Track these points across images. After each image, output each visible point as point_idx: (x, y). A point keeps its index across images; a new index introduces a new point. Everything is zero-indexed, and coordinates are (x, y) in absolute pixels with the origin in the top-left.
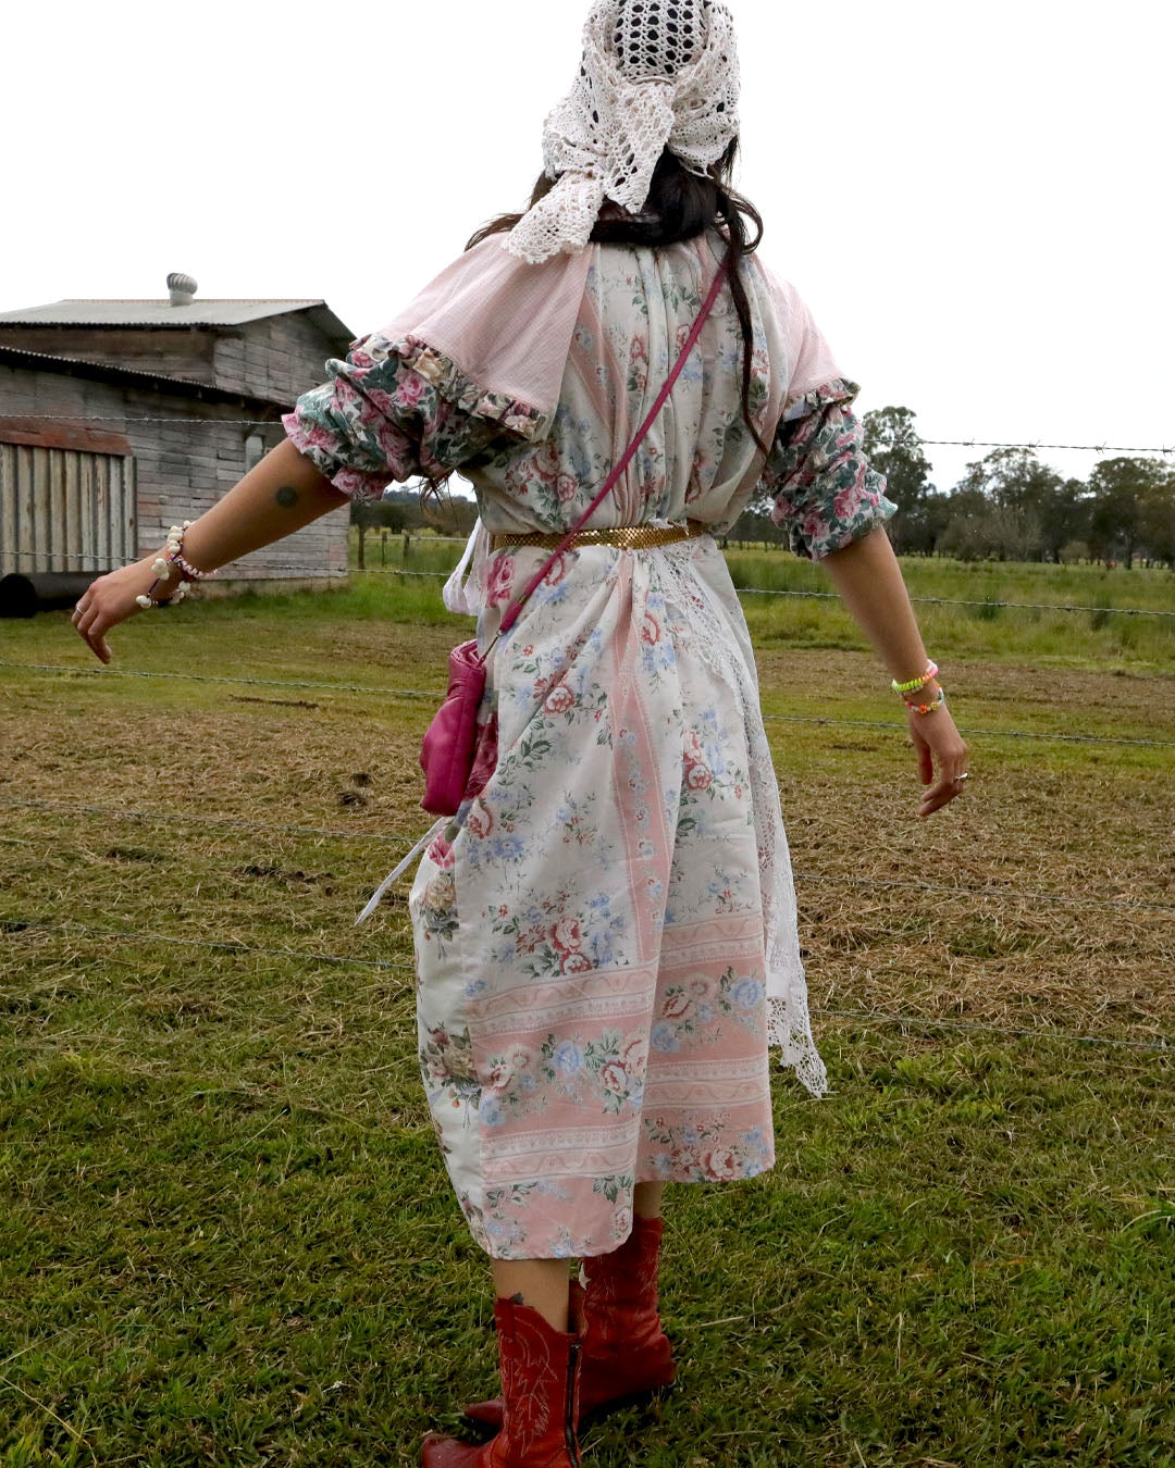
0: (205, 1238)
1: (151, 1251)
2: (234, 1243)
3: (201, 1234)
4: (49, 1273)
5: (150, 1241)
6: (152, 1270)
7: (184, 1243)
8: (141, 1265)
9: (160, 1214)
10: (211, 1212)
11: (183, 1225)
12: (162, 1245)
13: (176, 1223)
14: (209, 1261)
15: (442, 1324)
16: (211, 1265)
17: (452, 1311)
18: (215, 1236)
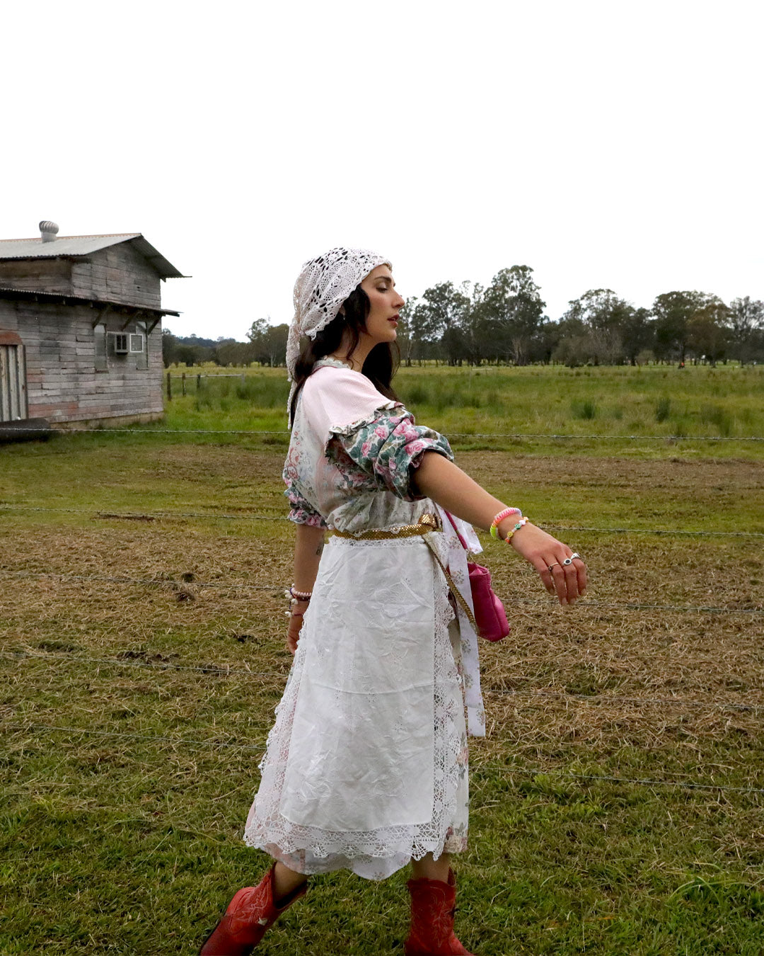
0: (133, 920)
1: (103, 929)
2: (148, 923)
3: (130, 917)
4: (45, 946)
5: (101, 924)
6: (105, 942)
7: (121, 923)
8: (98, 939)
9: (104, 905)
10: (136, 902)
11: (119, 911)
12: (108, 926)
13: (114, 910)
14: (136, 935)
16: (138, 938)
18: (138, 919)
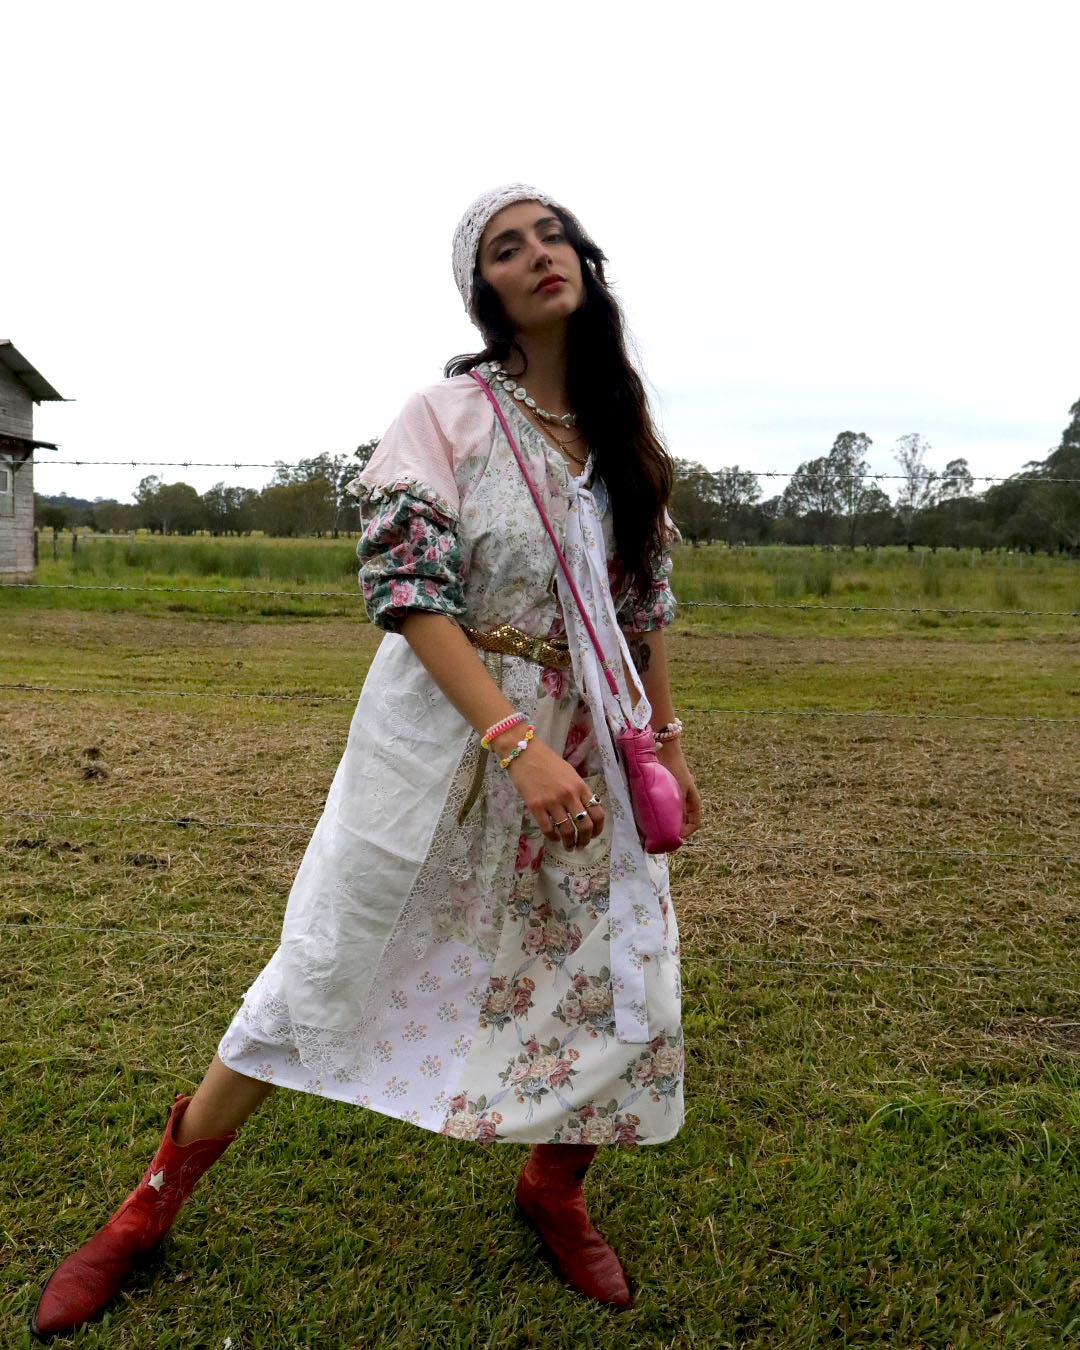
0: (74, 1205)
1: (26, 1223)
2: (100, 1208)
3: (69, 1202)
5: (22, 1214)
6: (30, 1242)
7: (54, 1211)
8: (19, 1238)
9: (24, 1186)
10: (77, 1178)
11: (49, 1194)
12: (34, 1217)
13: (41, 1192)
14: (82, 1227)
15: (314, 1269)
16: (85, 1233)
17: (319, 1256)
18: (83, 1203)
